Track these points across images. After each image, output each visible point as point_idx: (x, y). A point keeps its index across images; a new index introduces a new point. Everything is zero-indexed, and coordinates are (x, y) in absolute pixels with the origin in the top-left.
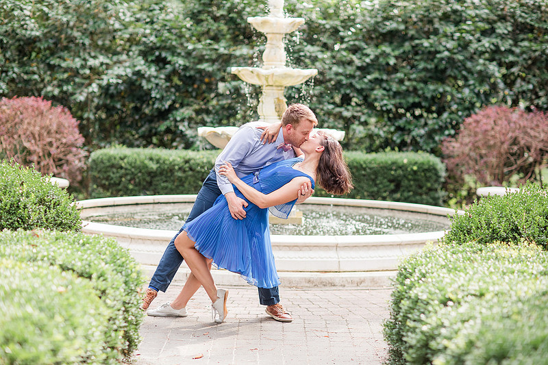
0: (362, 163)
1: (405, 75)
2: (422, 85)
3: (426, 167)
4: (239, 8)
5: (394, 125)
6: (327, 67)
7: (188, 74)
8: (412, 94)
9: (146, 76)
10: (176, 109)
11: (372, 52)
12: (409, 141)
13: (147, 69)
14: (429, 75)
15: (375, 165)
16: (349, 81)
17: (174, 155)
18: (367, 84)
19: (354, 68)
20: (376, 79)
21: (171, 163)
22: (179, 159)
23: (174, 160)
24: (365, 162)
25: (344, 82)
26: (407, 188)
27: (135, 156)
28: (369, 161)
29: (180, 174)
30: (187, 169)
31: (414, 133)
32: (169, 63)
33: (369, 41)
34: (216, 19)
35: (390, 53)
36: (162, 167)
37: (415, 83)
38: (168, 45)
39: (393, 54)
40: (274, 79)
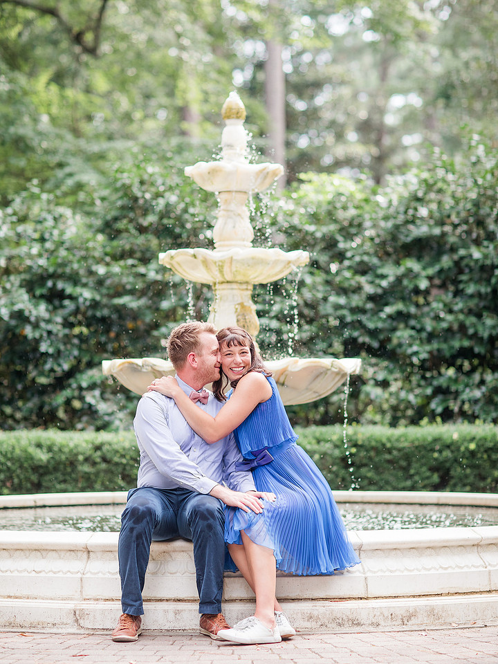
0: (384, 440)
1: (445, 305)
2: (473, 319)
3: (491, 445)
4: (178, 212)
5: (431, 384)
6: (320, 295)
7: (98, 314)
8: (458, 336)
9: (33, 319)
10: (81, 372)
11: (391, 272)
12: (456, 409)
13: (32, 308)
14: (482, 304)
15: (406, 444)
16: (355, 317)
17: (80, 440)
18: (384, 321)
19: (364, 296)
20: (399, 313)
21: (71, 451)
22: (84, 445)
23: (76, 446)
24: (389, 440)
25: (349, 319)
26: (461, 479)
27: (13, 441)
28: (395, 438)
29: (86, 468)
30: (98, 460)
31: (465, 396)
32: (71, 297)
33: (385, 258)
34: (142, 230)
35: (420, 272)
36: (57, 457)
37: (461, 317)
38: (68, 270)
39: (424, 273)
40: (234, 269)
